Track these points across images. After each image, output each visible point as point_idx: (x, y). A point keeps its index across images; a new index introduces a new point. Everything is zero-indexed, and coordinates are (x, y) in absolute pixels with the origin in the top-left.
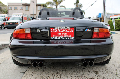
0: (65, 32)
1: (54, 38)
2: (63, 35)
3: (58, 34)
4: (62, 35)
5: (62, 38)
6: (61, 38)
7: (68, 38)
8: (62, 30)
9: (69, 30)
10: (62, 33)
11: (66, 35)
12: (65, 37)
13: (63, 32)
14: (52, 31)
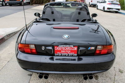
0: (68, 50)
1: (58, 54)
2: (67, 52)
3: (62, 51)
4: (65, 52)
5: (66, 55)
6: (64, 55)
7: (71, 55)
8: (65, 48)
9: (72, 49)
10: (65, 50)
11: (69, 52)
12: (68, 54)
13: (67, 50)
14: (56, 48)
